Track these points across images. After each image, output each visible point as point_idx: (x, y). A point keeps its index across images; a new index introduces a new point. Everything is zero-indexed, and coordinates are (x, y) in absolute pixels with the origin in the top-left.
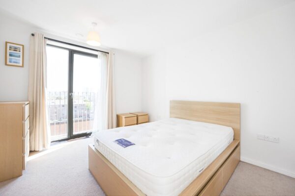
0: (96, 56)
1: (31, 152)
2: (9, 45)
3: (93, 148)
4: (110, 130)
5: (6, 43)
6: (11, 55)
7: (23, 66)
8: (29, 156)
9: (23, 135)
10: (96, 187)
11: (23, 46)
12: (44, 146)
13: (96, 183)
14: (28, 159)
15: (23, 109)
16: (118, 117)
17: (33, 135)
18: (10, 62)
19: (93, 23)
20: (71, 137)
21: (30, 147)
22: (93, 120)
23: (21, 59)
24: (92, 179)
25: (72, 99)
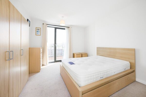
0: (64, 29)
1: (42, 65)
2: (37, 28)
3: (61, 65)
4: (70, 58)
5: (36, 28)
6: (37, 32)
7: (40, 35)
8: (42, 66)
9: (40, 58)
10: (62, 79)
11: (40, 28)
12: (46, 64)
13: (62, 78)
14: (42, 67)
15: (40, 50)
16: (73, 54)
17: (43, 59)
18: (37, 34)
19: (62, 17)
20: (56, 61)
21: (42, 64)
22: (63, 56)
23: (40, 33)
24: (61, 76)
25: (56, 47)
